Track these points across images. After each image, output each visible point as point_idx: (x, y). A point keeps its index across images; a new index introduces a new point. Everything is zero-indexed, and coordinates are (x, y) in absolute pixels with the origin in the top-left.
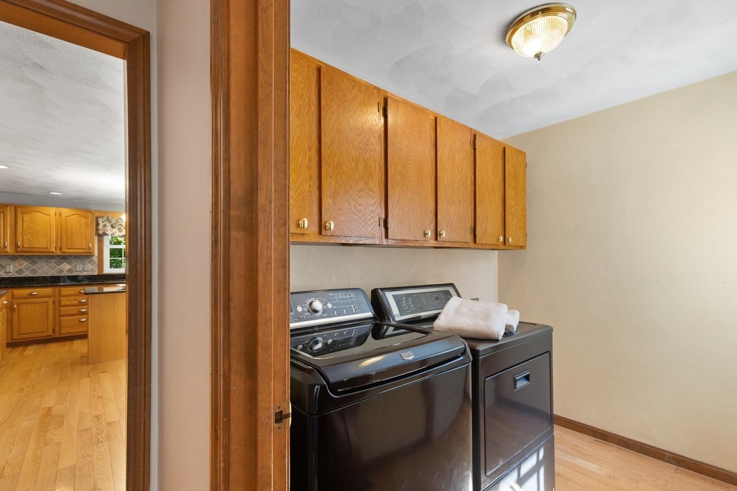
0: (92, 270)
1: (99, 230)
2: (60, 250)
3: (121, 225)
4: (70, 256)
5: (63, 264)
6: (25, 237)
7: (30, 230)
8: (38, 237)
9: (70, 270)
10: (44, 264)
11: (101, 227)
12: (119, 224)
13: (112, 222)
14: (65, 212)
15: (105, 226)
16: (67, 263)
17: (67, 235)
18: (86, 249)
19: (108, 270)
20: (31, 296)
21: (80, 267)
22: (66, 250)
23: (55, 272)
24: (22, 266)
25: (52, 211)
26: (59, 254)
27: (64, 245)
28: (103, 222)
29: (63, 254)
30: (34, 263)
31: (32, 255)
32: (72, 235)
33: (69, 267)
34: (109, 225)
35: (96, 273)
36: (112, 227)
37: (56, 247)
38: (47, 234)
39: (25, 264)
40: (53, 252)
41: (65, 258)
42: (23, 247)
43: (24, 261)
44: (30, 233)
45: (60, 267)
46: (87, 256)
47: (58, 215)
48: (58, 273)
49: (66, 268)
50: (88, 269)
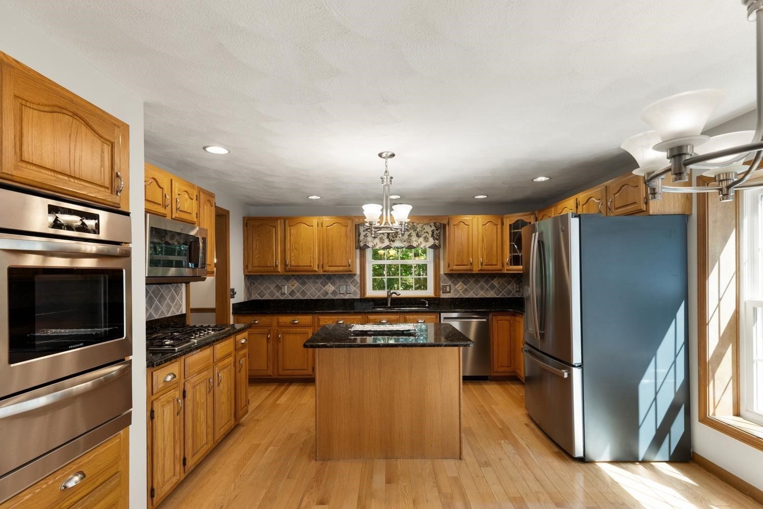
0: (355, 293)
1: (361, 242)
2: (322, 268)
4: (334, 275)
5: (328, 285)
6: (292, 254)
7: (296, 245)
8: (303, 253)
9: (334, 293)
10: (312, 285)
11: (362, 237)
14: (327, 220)
15: (366, 236)
16: (331, 283)
17: (328, 250)
18: (346, 266)
19: (371, 293)
20: (293, 324)
21: (343, 289)
22: (327, 268)
23: (321, 294)
24: (294, 287)
25: (315, 221)
26: (322, 273)
27: (325, 261)
28: (364, 231)
29: (324, 273)
30: (304, 283)
31: (301, 275)
32: (332, 250)
33: (333, 288)
35: (358, 297)
36: (374, 237)
37: (318, 265)
38: (311, 249)
39: (296, 285)
40: (316, 271)
41: (329, 277)
42: (291, 266)
43: (295, 281)
44: (296, 249)
45: (326, 288)
46: (347, 275)
47: (320, 225)
48: (323, 295)
49: (330, 289)
50: (350, 292)
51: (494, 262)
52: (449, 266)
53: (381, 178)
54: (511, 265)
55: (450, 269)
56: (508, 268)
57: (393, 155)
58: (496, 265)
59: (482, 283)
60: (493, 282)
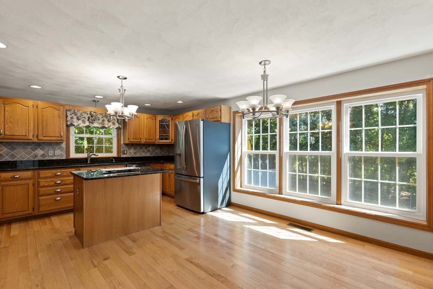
0: (61, 155)
1: (68, 121)
2: (37, 138)
3: (85, 118)
4: (44, 143)
5: (38, 150)
6: (7, 126)
7: (11, 120)
8: (18, 126)
9: (43, 155)
10: (21, 150)
11: (69, 119)
12: (83, 116)
13: (78, 115)
14: (41, 104)
15: (72, 118)
16: (40, 149)
17: (43, 125)
18: (58, 137)
19: (73, 155)
20: (14, 178)
21: (51, 153)
22: (42, 138)
23: (31, 157)
24: (2, 152)
25: (30, 103)
26: (36, 141)
27: (40, 133)
28: (70, 115)
29: (39, 141)
30: (13, 149)
31: (11, 142)
32: (47, 125)
33: (42, 152)
34: (75, 117)
35: (64, 158)
36: (78, 119)
37: (33, 135)
38: (26, 123)
39: (4, 150)
40: (31, 140)
41: (39, 144)
42: (5, 135)
43: (4, 147)
44: (11, 122)
45: (35, 152)
46: (56, 144)
47: (35, 107)
48: (33, 158)
49: (40, 153)
50: (58, 154)
51: (152, 138)
52: (129, 139)
53: (119, 89)
54: (160, 140)
55: (129, 141)
56: (158, 141)
57: (126, 78)
58: (153, 140)
59: (144, 149)
60: (149, 148)
